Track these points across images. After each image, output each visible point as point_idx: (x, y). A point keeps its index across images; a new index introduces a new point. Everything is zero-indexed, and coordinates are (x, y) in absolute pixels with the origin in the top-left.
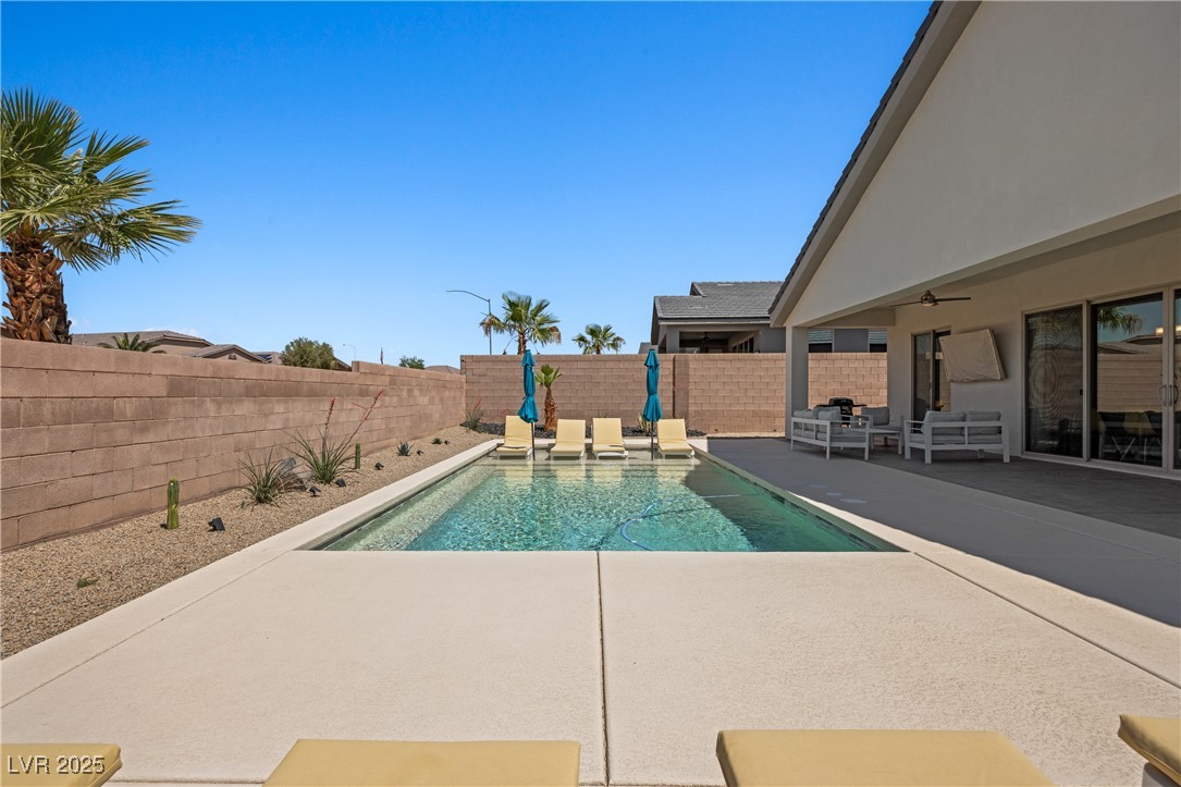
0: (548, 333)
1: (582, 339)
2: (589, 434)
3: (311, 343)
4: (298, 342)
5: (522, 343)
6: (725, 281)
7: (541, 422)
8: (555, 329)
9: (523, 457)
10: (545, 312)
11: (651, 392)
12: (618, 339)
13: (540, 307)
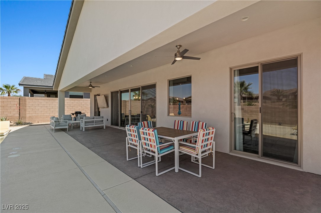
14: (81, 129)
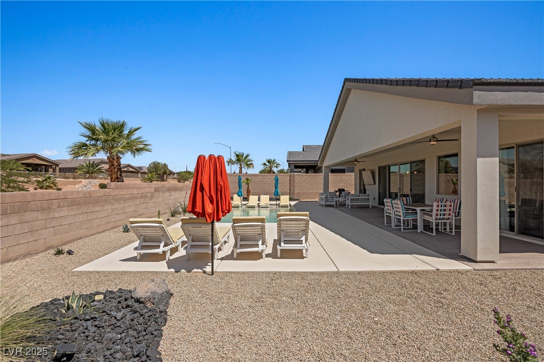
0: (249, 165)
1: (265, 164)
2: (259, 200)
3: (159, 163)
4: (154, 163)
5: (241, 169)
6: (315, 145)
7: (246, 196)
8: (252, 164)
9: (238, 207)
10: (248, 158)
11: (276, 188)
12: (278, 164)
13: (247, 156)
14: (347, 206)
